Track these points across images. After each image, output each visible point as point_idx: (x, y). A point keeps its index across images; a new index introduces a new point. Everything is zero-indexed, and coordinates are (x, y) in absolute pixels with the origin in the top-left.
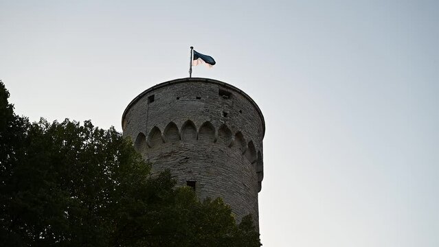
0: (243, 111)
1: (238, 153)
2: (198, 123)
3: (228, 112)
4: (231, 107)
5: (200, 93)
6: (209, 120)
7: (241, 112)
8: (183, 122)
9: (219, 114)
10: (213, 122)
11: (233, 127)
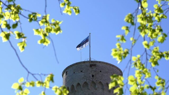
0: (102, 70)
2: (82, 83)
3: (94, 74)
4: (95, 71)
5: (82, 68)
6: (86, 81)
7: (101, 71)
8: (76, 84)
9: (90, 77)
10: (88, 82)
11: (97, 81)
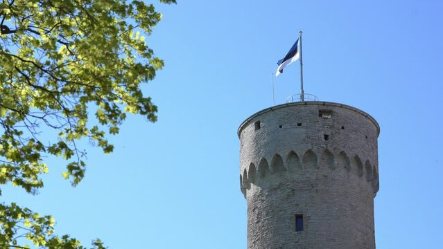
0: (345, 126)
1: (343, 172)
2: (301, 153)
3: (329, 133)
4: (332, 127)
5: (301, 118)
6: (310, 148)
7: (343, 128)
8: (287, 153)
9: (319, 139)
10: (315, 149)
11: (335, 149)
